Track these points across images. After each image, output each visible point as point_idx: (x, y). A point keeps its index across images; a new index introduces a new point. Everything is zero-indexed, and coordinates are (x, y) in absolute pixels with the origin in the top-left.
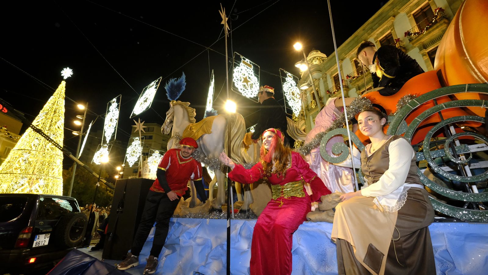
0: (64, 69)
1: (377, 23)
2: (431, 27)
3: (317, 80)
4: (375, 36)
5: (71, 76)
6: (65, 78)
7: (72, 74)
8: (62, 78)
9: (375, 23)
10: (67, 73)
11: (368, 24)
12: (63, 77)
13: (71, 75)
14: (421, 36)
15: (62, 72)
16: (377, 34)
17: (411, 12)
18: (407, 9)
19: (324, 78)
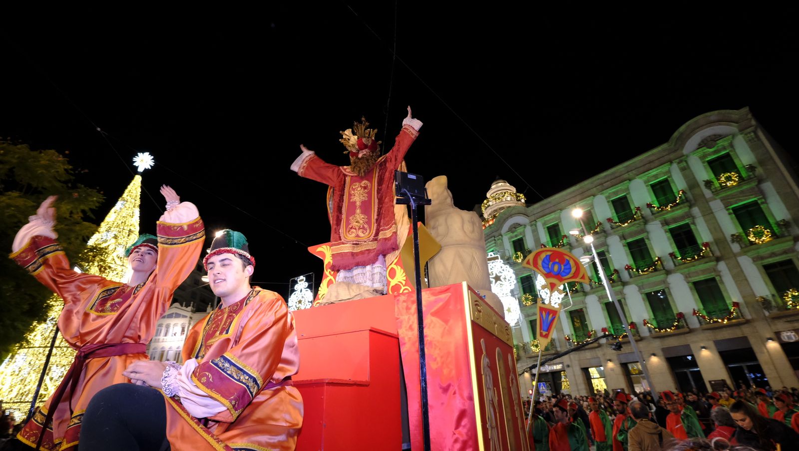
0: (139, 154)
1: (608, 181)
2: (675, 206)
3: (523, 226)
4: (607, 194)
5: (150, 168)
6: (141, 170)
7: (152, 164)
8: (135, 170)
9: (606, 180)
10: (144, 161)
11: (598, 179)
12: (137, 168)
13: (151, 166)
14: (664, 212)
15: (135, 159)
16: (609, 193)
17: (649, 182)
18: (645, 178)
19: (534, 226)
